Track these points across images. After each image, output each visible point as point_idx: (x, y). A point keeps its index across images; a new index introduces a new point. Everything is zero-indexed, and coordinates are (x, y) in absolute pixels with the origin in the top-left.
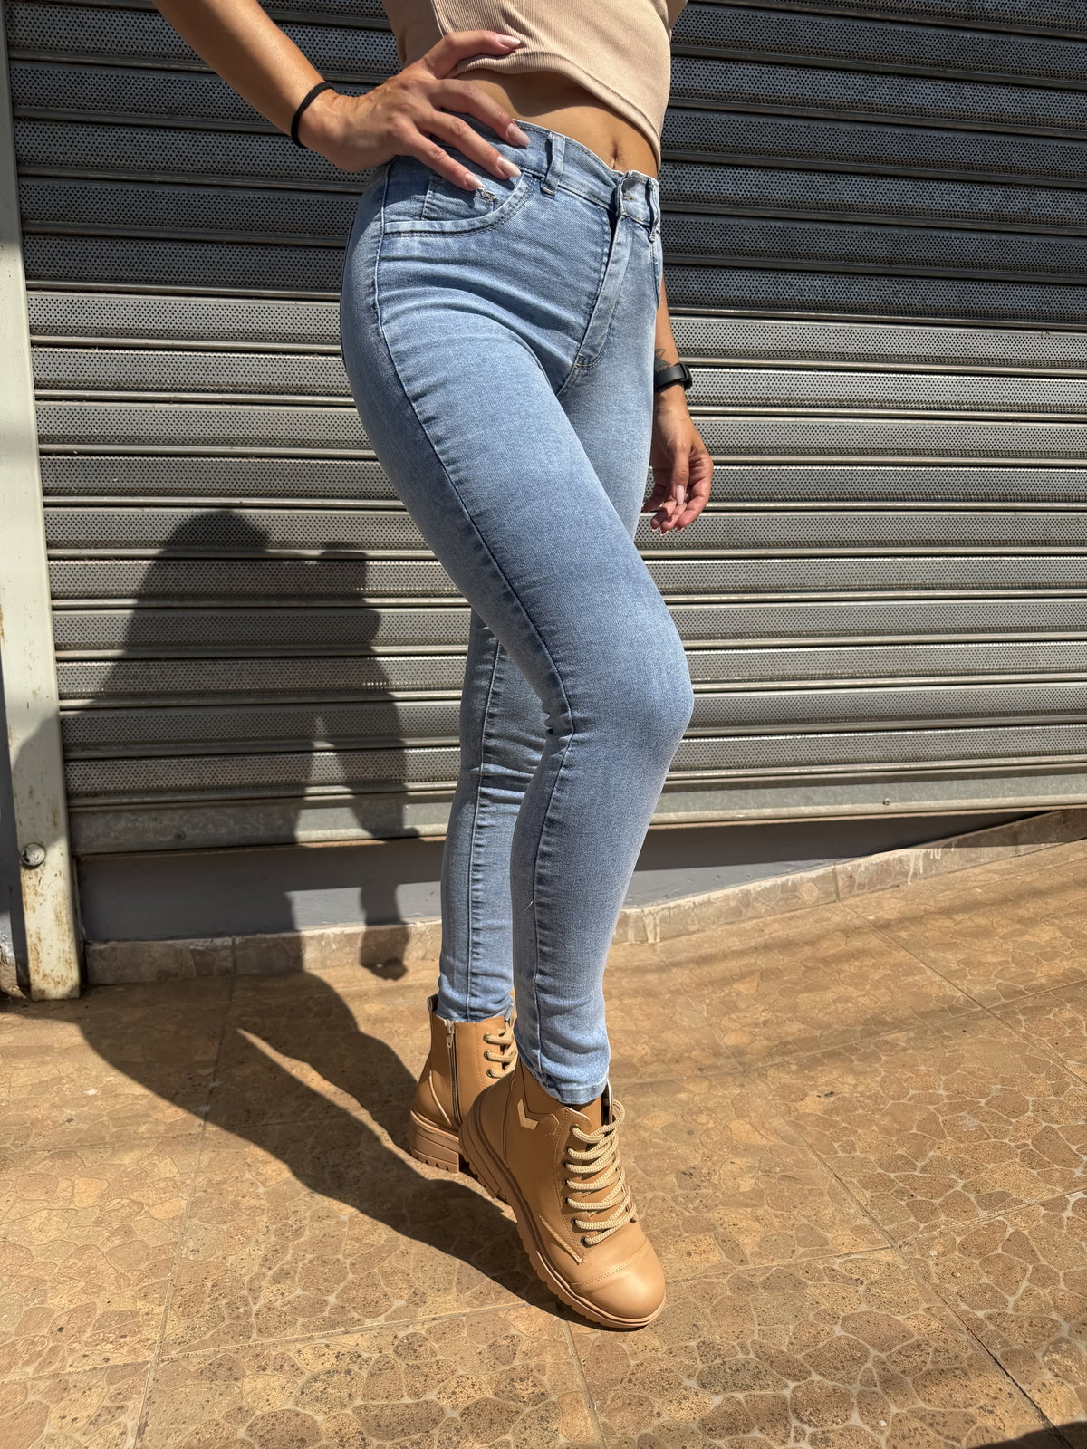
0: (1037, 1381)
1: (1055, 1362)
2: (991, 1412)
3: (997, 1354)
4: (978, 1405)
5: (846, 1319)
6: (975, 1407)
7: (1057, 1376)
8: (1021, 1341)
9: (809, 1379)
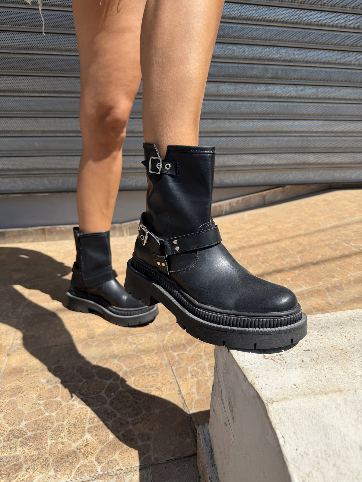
0: (184, 378)
1: (194, 370)
2: (160, 389)
3: (174, 368)
4: (156, 387)
5: (121, 357)
6: (154, 387)
7: (192, 375)
8: (185, 363)
9: (93, 378)
